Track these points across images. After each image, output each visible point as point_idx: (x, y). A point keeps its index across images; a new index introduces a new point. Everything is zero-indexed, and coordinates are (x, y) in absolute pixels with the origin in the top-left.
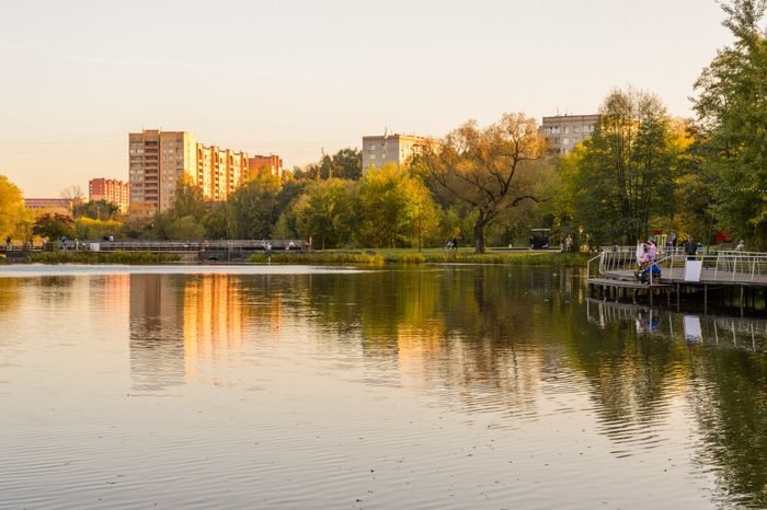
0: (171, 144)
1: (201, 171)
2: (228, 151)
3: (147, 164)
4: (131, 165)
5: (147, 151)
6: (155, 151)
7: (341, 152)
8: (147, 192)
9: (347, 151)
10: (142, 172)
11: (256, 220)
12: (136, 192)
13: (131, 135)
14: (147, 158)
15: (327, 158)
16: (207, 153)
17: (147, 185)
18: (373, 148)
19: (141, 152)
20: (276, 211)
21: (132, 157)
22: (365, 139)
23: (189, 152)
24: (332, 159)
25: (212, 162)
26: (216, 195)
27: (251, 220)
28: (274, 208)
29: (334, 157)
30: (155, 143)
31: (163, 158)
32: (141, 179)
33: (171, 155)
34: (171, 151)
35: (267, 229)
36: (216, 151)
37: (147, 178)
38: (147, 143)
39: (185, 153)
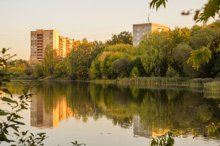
0: (48, 35)
1: (62, 47)
2: (73, 40)
3: (38, 44)
4: (32, 44)
5: (38, 38)
6: (41, 38)
7: (121, 33)
8: (38, 55)
9: (125, 32)
10: (36, 47)
11: (80, 65)
12: (34, 55)
13: (32, 32)
14: (38, 41)
15: (115, 36)
16: (65, 40)
17: (38, 53)
18: (138, 30)
19: (35, 39)
20: (90, 61)
21: (32, 41)
22: (134, 26)
23: (55, 38)
24: (117, 37)
25: (67, 44)
26: (61, 54)
27: (78, 66)
28: (90, 59)
29: (119, 36)
30: (41, 35)
31: (44, 41)
32: (36, 50)
33: (48, 40)
34: (48, 38)
35: (86, 70)
36: (68, 39)
37: (38, 50)
38: (38, 35)
39: (54, 39)
